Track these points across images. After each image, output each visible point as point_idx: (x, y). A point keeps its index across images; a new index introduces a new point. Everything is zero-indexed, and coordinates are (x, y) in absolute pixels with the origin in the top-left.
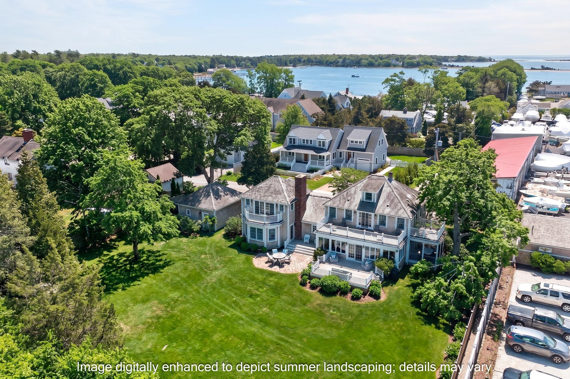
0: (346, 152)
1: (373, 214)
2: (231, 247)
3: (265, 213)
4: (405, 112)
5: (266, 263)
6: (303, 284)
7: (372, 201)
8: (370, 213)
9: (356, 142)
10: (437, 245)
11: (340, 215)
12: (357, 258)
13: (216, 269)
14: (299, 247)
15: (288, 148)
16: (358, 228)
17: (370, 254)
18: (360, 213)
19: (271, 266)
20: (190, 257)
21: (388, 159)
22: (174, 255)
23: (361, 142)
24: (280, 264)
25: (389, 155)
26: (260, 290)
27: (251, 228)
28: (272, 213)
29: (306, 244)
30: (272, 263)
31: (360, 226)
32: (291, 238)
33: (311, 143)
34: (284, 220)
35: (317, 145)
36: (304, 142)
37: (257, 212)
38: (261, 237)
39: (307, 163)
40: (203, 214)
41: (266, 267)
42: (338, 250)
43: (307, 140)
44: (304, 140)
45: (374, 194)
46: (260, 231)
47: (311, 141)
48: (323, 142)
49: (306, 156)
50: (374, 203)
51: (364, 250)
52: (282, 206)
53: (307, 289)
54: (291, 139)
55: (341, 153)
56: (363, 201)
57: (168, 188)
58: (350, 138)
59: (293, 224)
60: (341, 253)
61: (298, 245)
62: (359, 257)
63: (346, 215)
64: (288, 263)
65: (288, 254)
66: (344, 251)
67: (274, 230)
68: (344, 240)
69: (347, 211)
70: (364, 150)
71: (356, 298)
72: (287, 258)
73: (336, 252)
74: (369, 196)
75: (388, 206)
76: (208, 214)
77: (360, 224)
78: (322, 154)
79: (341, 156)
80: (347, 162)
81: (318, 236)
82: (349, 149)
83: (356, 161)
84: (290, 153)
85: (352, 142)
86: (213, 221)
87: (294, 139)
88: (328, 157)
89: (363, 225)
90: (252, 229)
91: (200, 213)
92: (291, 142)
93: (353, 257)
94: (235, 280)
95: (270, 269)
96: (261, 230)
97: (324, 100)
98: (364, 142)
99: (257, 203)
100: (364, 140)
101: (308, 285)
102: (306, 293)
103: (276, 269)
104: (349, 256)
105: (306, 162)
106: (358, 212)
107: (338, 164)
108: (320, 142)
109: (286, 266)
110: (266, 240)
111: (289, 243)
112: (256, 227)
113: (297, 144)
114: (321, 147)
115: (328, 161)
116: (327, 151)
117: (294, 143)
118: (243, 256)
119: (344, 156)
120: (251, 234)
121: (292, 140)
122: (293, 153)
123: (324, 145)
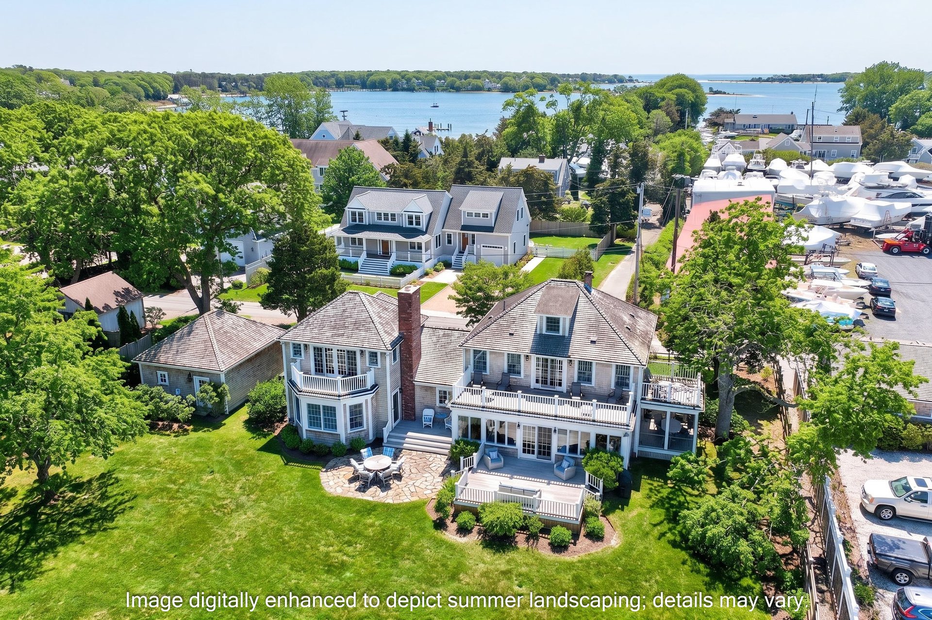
0: (459, 234)
1: (565, 361)
2: (266, 448)
3: (336, 370)
4: (542, 160)
5: (351, 481)
6: (440, 525)
7: (561, 333)
8: (558, 359)
9: (478, 215)
10: (696, 413)
11: (496, 366)
12: (539, 453)
13: (240, 506)
14: (413, 438)
15: (348, 230)
16: (537, 391)
17: (569, 442)
18: (538, 359)
19: (363, 489)
20: (174, 482)
21: (531, 244)
22: (138, 481)
23: (485, 215)
24: (381, 481)
25: (533, 235)
26: (350, 550)
27: (309, 406)
28: (352, 372)
29: (427, 429)
30: (366, 482)
31: (539, 386)
32: (396, 418)
33: (393, 219)
34: (380, 382)
35: (406, 224)
36: (380, 219)
37: (319, 370)
38: (332, 423)
39: (389, 257)
40: (196, 379)
41: (351, 491)
42: (501, 438)
43: (386, 215)
44: (379, 214)
45: (564, 319)
46: (330, 411)
47: (393, 215)
48: (418, 218)
49: (385, 244)
50: (563, 337)
51: (555, 438)
52: (374, 355)
53: (450, 535)
54: (354, 214)
55: (449, 236)
56: (541, 335)
57: (111, 324)
58: (464, 208)
59: (398, 390)
60: (506, 445)
61: (410, 434)
62: (545, 451)
63: (509, 366)
64: (398, 477)
65: (396, 457)
66: (511, 442)
67: (360, 405)
68: (514, 419)
69: (511, 356)
70: (490, 229)
71: (559, 547)
72: (394, 467)
73: (496, 444)
74: (553, 323)
75: (593, 342)
76: (207, 379)
77: (537, 381)
78: (416, 240)
79: (450, 242)
80: (462, 252)
81: (455, 414)
82: (464, 228)
83: (479, 250)
84: (354, 240)
85: (470, 214)
86: (221, 396)
87: (361, 214)
88: (428, 244)
89: (545, 382)
90: (313, 409)
91: (190, 379)
92: (354, 220)
93: (533, 453)
94: (287, 532)
95: (360, 496)
96: (333, 409)
97: (396, 142)
98: (491, 214)
99: (318, 350)
100: (492, 210)
101: (453, 527)
102: (451, 547)
103: (374, 494)
104: (524, 451)
105: (386, 255)
106: (534, 357)
107: (446, 257)
108: (410, 217)
109: (394, 484)
110: (343, 429)
111: (392, 431)
112: (321, 403)
113: (366, 221)
114: (414, 226)
115: (429, 251)
116: (424, 233)
117: (361, 220)
118: (297, 471)
119: (456, 241)
120: (310, 418)
121: (357, 216)
122: (360, 240)
123: (418, 223)
